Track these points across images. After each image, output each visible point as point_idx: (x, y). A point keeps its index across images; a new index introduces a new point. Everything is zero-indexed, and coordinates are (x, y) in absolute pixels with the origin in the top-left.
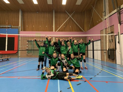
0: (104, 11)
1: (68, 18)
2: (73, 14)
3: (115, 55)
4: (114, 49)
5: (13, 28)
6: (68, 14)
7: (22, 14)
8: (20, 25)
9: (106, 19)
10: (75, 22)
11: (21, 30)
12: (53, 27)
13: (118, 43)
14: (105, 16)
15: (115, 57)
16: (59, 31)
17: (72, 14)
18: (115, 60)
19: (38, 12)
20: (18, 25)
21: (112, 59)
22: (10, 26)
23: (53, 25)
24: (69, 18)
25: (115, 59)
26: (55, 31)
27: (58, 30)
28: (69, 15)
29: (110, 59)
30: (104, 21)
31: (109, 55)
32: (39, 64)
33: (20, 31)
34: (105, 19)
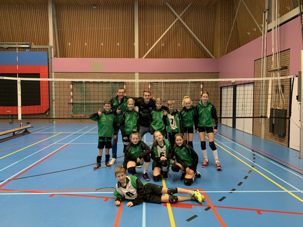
0: (267, 7)
1: (174, 23)
2: (185, 10)
3: (287, 126)
4: (286, 110)
5: (35, 49)
6: (174, 12)
7: (55, 14)
8: (51, 43)
9: (271, 30)
10: (191, 32)
11: (56, 56)
12: (134, 46)
13: (297, 99)
14: (269, 22)
15: (287, 130)
16: (150, 56)
17: (183, 12)
18: (287, 137)
19: (95, 7)
20: (47, 42)
21: (279, 135)
22: (27, 46)
23: (134, 42)
24: (176, 21)
25: (287, 134)
26: (140, 56)
27: (146, 54)
28: (176, 14)
29: (274, 134)
30: (265, 35)
31: (273, 124)
32: (98, 155)
33: (53, 56)
34: (269, 31)
